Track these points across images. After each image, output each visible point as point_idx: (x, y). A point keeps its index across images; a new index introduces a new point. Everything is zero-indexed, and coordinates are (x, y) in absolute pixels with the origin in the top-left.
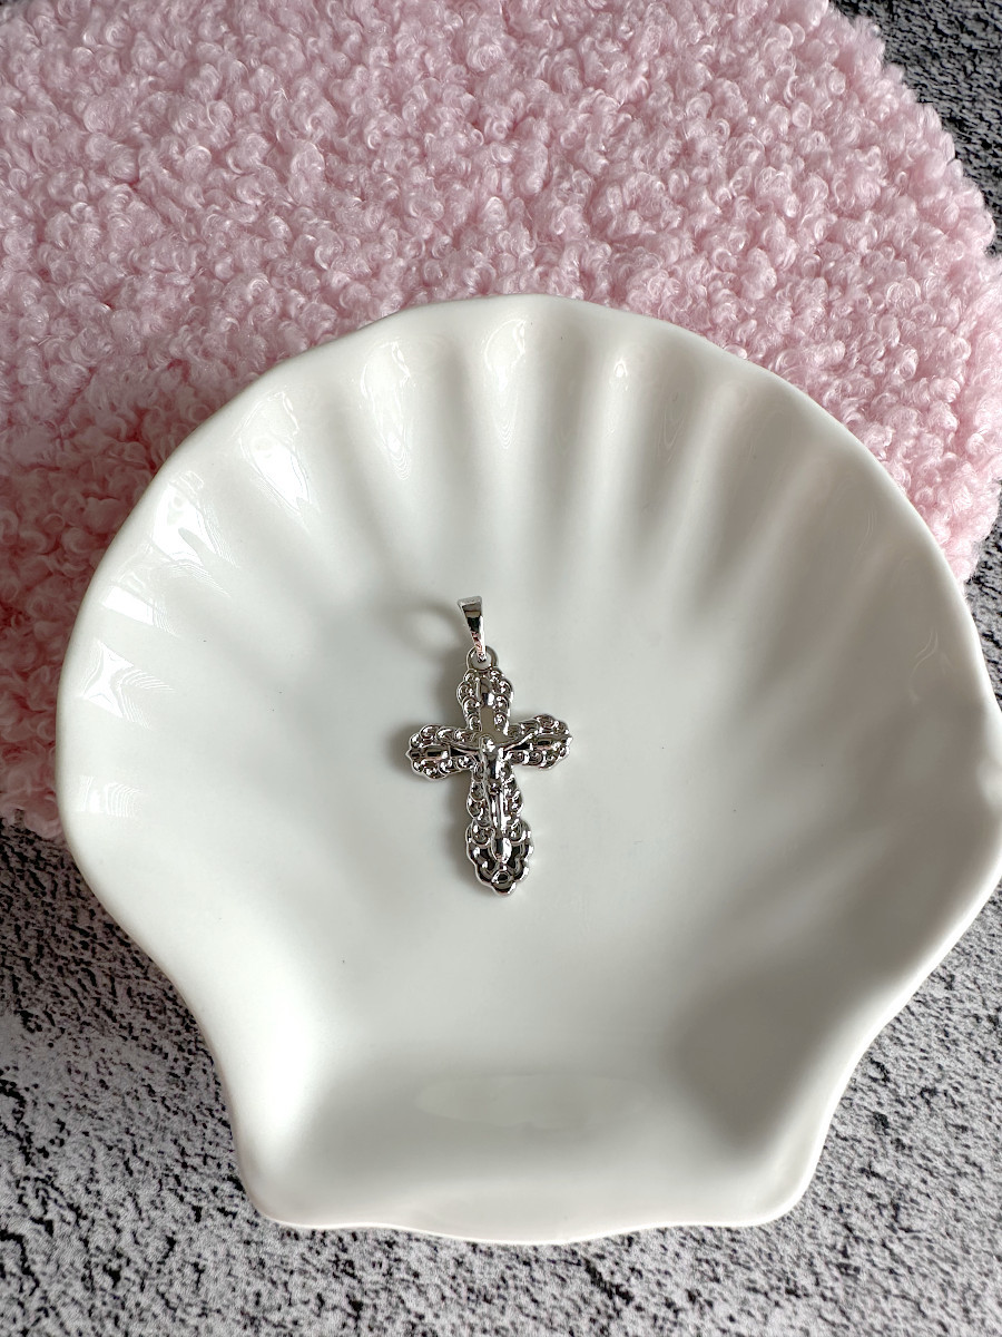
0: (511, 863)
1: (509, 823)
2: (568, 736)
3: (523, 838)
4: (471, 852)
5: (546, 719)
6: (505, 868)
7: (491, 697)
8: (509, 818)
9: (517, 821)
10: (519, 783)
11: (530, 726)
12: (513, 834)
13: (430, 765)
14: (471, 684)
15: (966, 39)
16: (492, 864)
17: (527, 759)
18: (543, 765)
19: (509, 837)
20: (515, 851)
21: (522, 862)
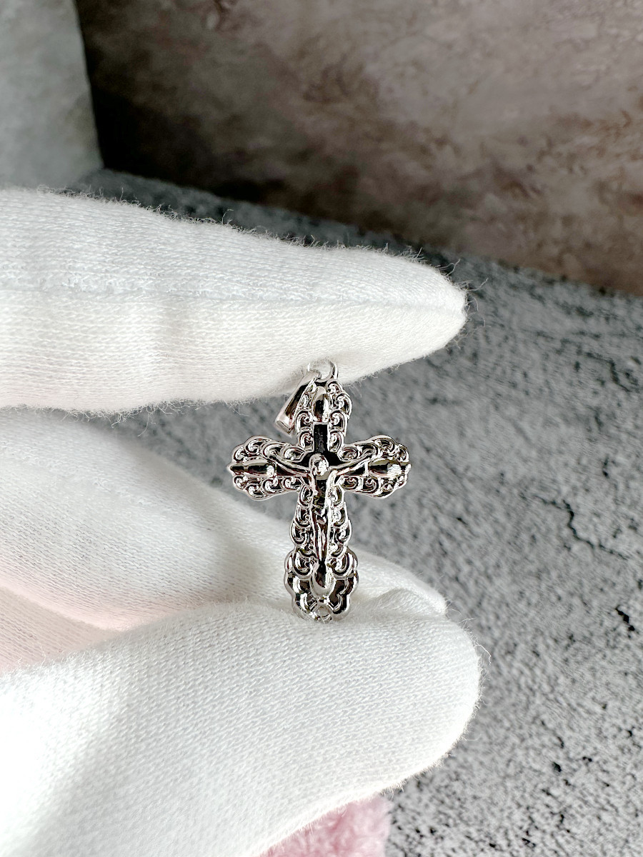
1: (334, 555)
3: (349, 571)
4: (291, 582)
9: (343, 553)
13: (253, 483)
17: (361, 486)
18: (377, 493)
19: (333, 569)
21: (345, 597)
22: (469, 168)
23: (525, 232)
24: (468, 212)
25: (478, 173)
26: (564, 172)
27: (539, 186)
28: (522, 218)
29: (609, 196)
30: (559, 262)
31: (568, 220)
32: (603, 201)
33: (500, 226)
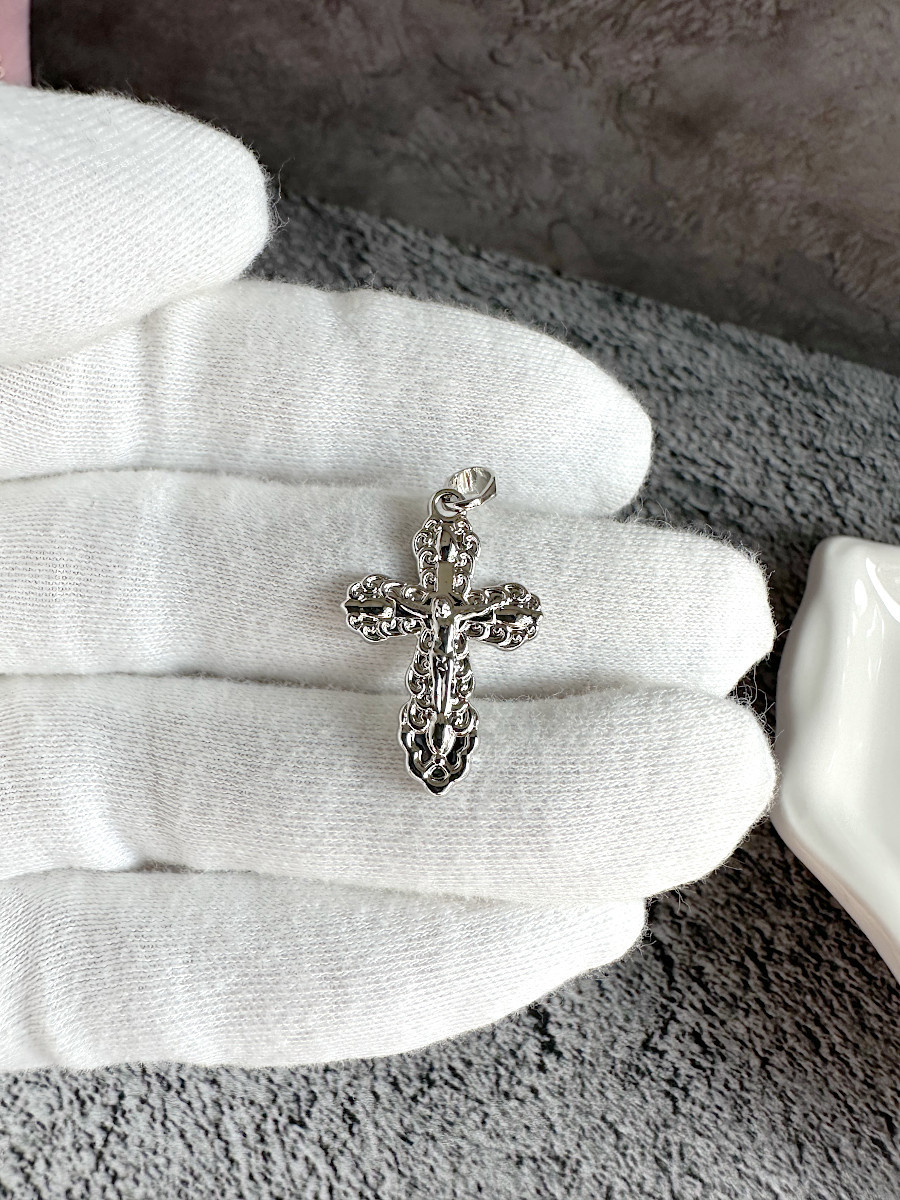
0: (451, 758)
1: (455, 708)
2: (540, 613)
3: (470, 729)
4: (404, 736)
5: (516, 589)
6: (442, 763)
7: (453, 553)
8: (457, 701)
9: (465, 706)
10: (473, 661)
11: (497, 594)
12: (459, 721)
13: (368, 622)
14: (430, 533)
15: (673, 381)
16: (427, 755)
17: (487, 634)
18: (504, 643)
19: (453, 725)
20: (459, 743)
21: (464, 758)
22: (386, 55)
23: (490, 185)
24: (395, 144)
25: (403, 66)
26: (555, 66)
27: (509, 96)
28: (484, 156)
29: (633, 119)
30: (550, 243)
31: (562, 164)
32: (622, 127)
33: (446, 169)
